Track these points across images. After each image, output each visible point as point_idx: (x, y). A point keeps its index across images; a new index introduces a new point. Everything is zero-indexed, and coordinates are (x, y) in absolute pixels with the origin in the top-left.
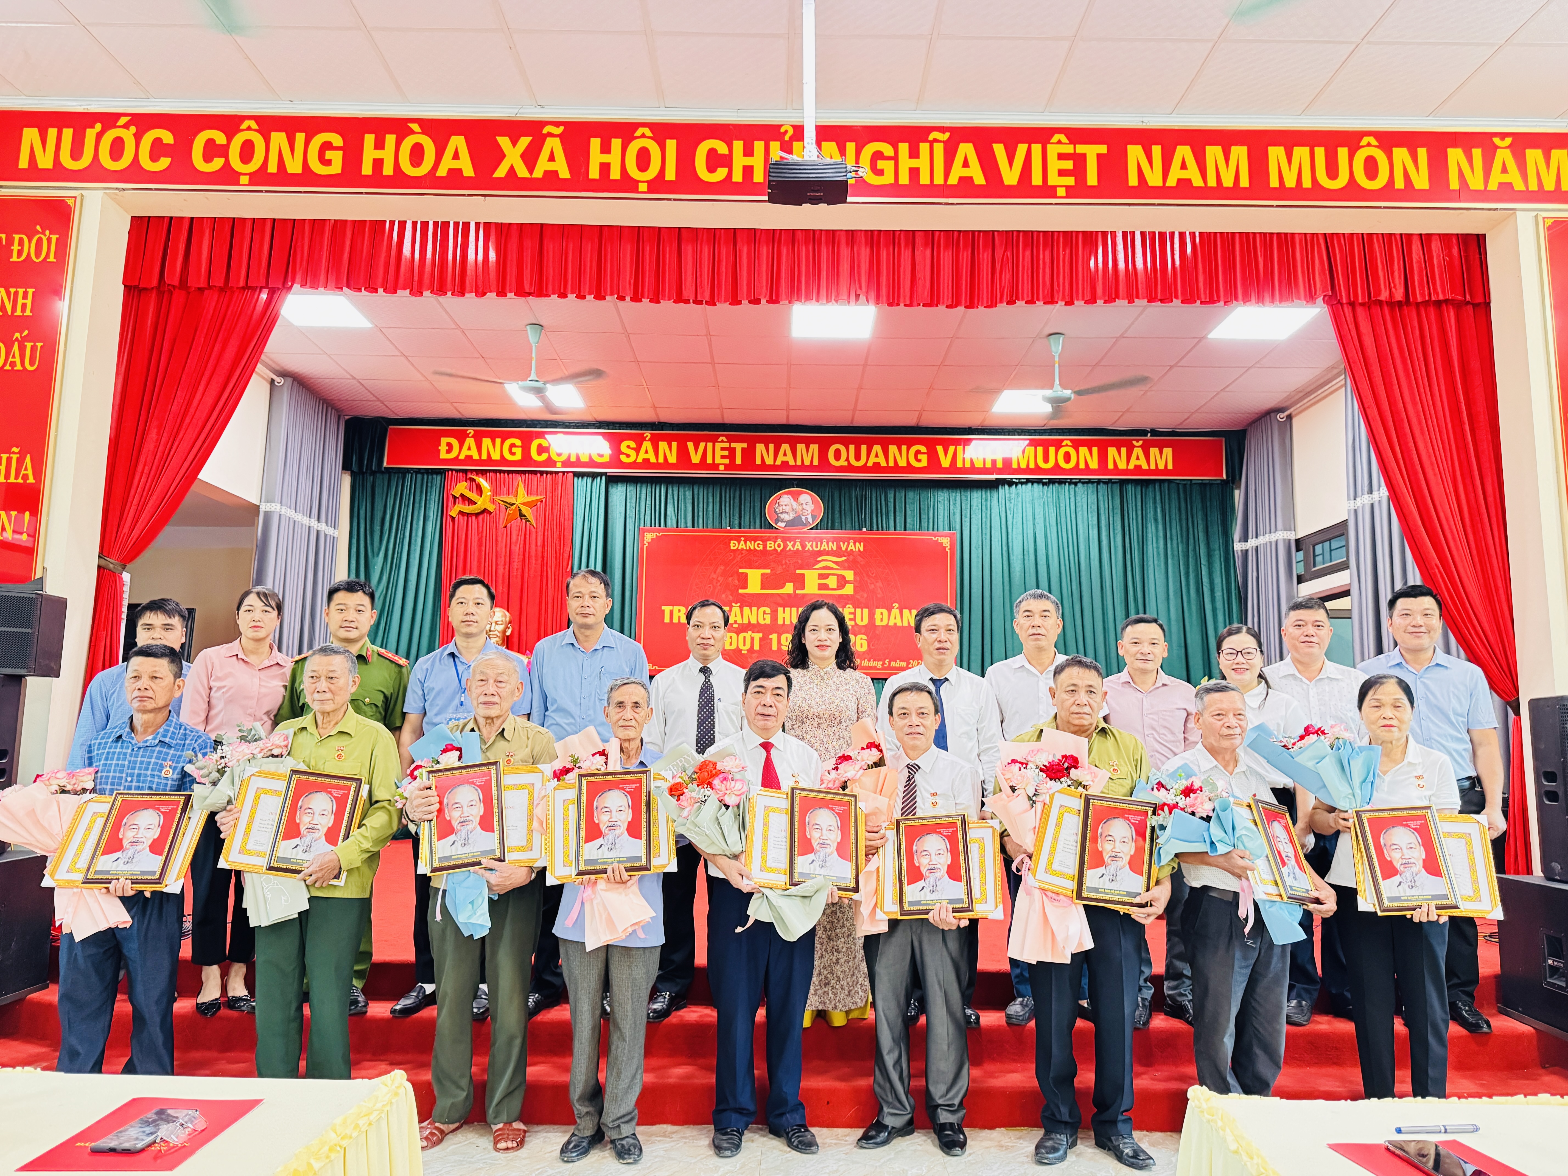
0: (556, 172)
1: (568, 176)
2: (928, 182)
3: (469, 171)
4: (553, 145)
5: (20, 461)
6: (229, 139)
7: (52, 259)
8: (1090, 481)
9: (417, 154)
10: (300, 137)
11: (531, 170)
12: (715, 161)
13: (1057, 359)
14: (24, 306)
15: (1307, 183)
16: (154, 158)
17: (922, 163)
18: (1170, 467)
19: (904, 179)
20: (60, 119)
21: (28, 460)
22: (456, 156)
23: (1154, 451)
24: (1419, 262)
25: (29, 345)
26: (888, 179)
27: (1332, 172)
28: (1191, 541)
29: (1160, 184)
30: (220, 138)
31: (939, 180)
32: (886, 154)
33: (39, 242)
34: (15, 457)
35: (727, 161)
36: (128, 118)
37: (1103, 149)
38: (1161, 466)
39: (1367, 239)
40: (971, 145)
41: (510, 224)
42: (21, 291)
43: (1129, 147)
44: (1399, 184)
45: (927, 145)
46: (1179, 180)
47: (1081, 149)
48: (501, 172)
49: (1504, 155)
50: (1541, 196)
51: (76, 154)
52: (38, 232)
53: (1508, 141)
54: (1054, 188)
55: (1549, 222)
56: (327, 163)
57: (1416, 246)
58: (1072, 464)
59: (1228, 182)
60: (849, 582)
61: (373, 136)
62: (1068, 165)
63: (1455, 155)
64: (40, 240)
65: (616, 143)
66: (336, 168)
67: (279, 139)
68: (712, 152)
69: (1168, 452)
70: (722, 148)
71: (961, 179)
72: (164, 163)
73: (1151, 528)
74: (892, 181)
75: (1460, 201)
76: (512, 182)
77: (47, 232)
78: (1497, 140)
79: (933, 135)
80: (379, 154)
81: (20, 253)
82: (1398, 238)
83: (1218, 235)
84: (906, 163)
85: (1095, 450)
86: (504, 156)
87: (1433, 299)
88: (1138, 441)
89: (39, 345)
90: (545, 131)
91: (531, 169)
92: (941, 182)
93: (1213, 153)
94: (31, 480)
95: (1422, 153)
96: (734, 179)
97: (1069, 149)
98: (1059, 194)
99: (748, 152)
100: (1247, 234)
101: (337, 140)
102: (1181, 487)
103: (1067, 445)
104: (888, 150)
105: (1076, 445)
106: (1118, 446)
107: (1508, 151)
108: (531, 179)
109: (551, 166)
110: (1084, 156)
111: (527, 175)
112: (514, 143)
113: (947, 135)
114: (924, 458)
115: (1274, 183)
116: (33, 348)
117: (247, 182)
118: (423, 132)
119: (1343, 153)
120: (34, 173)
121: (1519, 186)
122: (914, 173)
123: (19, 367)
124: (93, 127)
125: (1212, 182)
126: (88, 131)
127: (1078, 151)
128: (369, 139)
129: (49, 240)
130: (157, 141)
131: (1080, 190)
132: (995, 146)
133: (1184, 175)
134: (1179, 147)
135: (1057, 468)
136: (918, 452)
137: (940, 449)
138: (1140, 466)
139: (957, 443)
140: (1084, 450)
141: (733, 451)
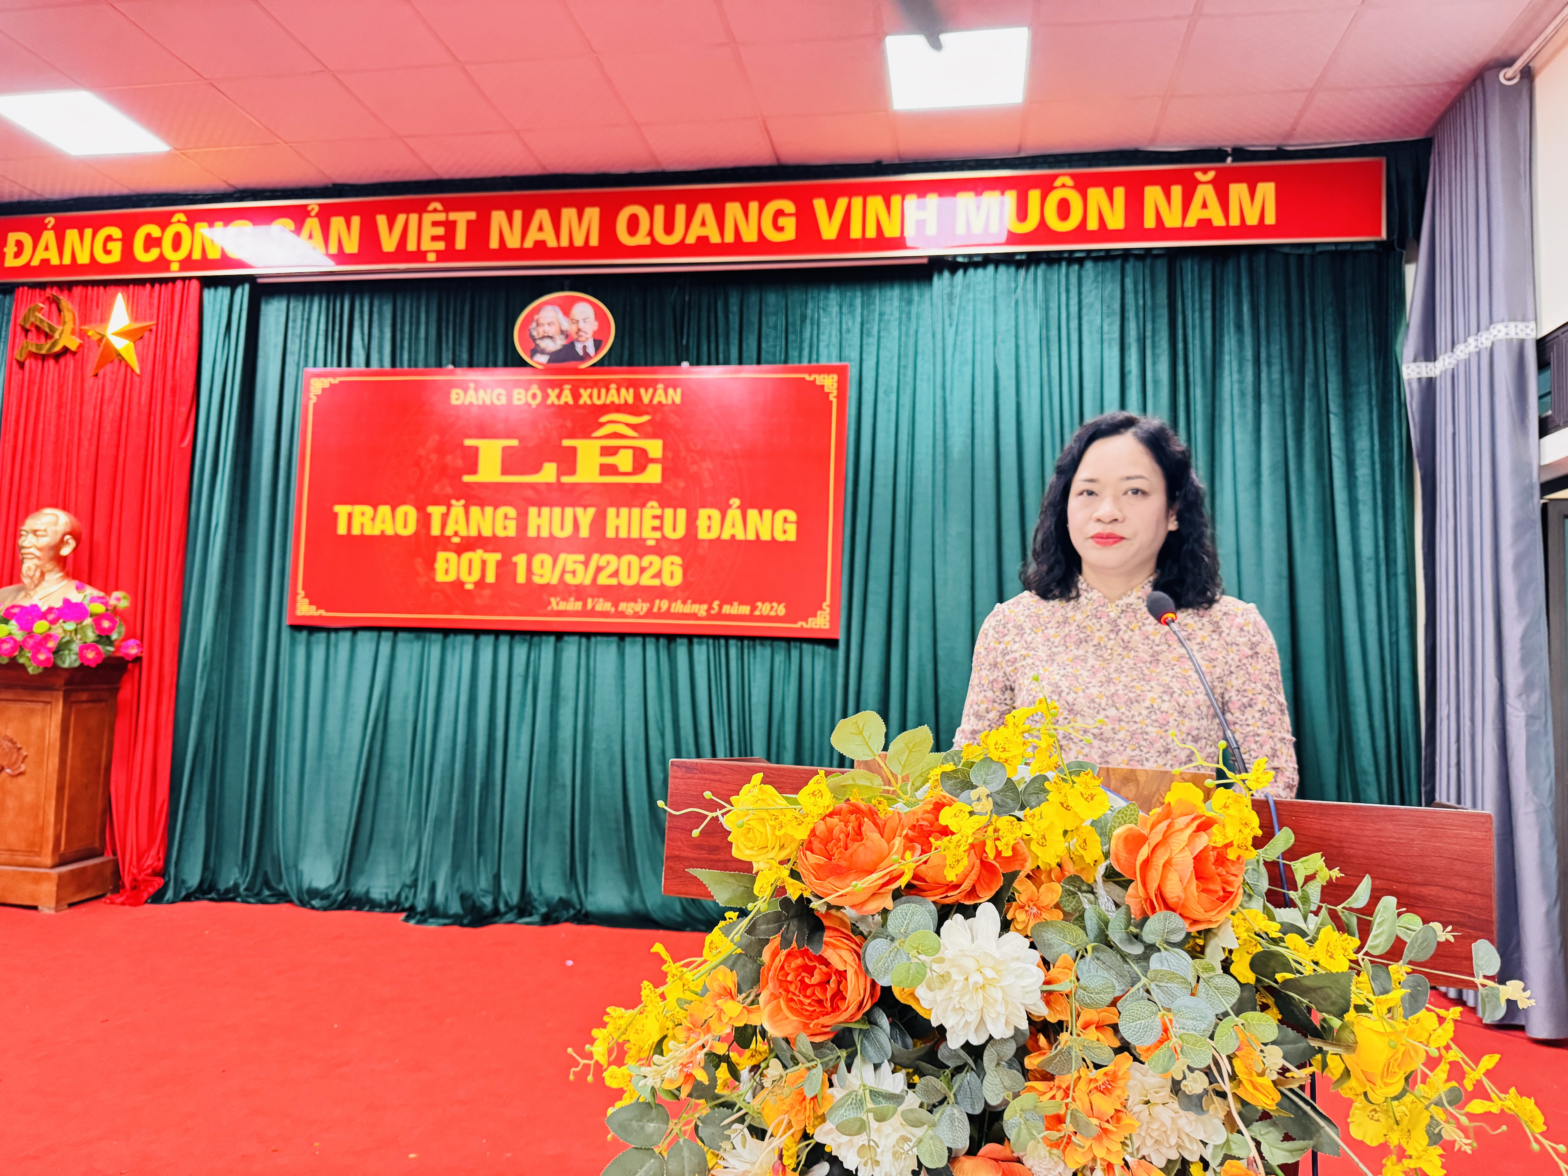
8: (1108, 256)
18: (1270, 219)
23: (1238, 191)
28: (1310, 366)
38: (1252, 220)
58: (1072, 223)
60: (653, 461)
69: (1267, 190)
73: (1230, 343)
85: (1119, 193)
88: (1205, 171)
102: (1293, 262)
103: (1064, 186)
105: (1082, 186)
106: (1165, 182)
114: (790, 224)
135: (1043, 232)
136: (779, 213)
137: (820, 205)
138: (1209, 221)
139: (850, 192)
140: (1097, 194)
141: (450, 226)
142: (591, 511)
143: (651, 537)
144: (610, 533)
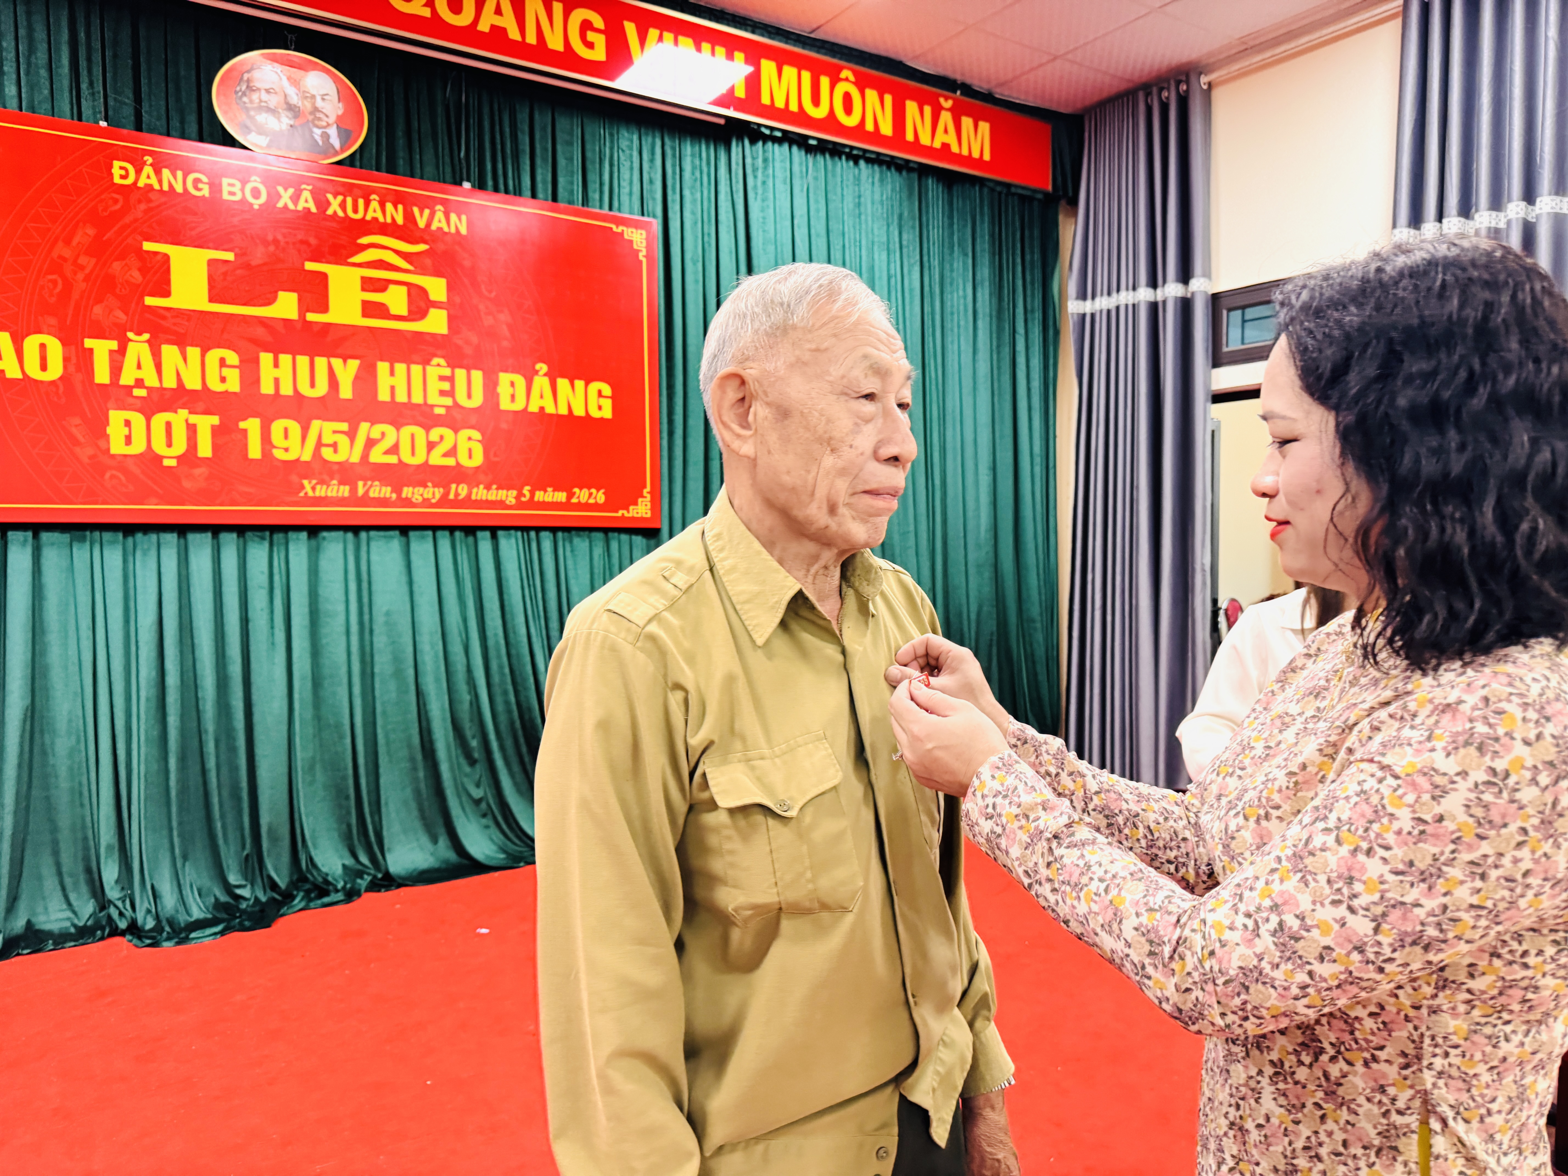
18: (987, 157)
23: (967, 124)
38: (976, 153)
58: (855, 120)
60: (437, 305)
69: (985, 129)
85: (888, 98)
88: (945, 98)
103: (847, 79)
105: (861, 85)
114: (598, 40)
135: (831, 121)
136: (587, 25)
137: (631, 29)
138: (948, 145)
139: (664, 25)
140: (872, 96)
142: (354, 365)
143: (440, 404)
144: (384, 395)
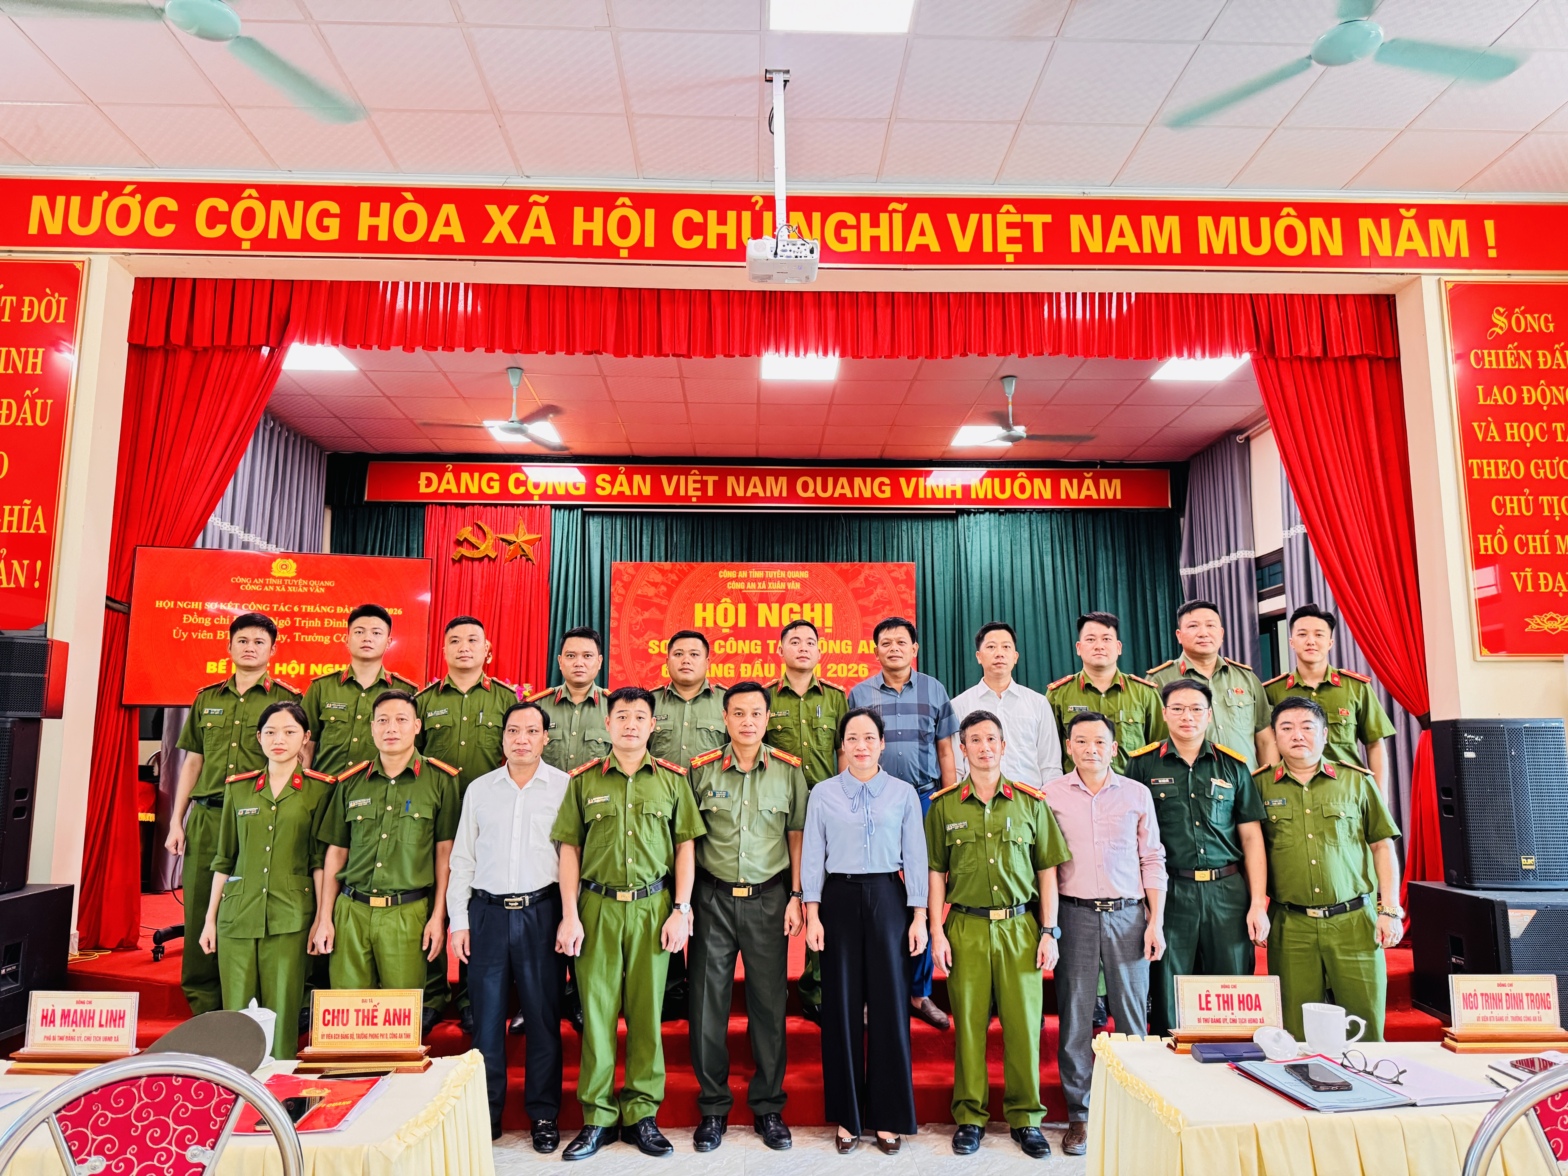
0: (542, 239)
1: (553, 242)
2: (888, 249)
3: (459, 238)
4: (539, 212)
5: (32, 513)
6: (231, 208)
7: (61, 320)
8: (1043, 511)
9: (410, 222)
10: (299, 205)
11: (518, 237)
12: (691, 228)
13: (1010, 400)
14: (34, 365)
15: (1233, 250)
16: (159, 224)
17: (882, 232)
19: (866, 247)
20: (68, 188)
21: (39, 512)
22: (447, 223)
24: (1335, 320)
25: (39, 402)
26: (851, 246)
27: (1256, 241)
28: (1138, 567)
29: (1101, 250)
30: (222, 205)
31: (898, 247)
32: (849, 223)
33: (49, 303)
34: (26, 509)
35: (701, 229)
36: (134, 187)
37: (1048, 218)
39: (1289, 299)
40: (927, 215)
41: (498, 285)
42: (31, 350)
43: (1072, 217)
44: (1316, 251)
45: (887, 215)
46: (1118, 247)
47: (1028, 218)
48: (490, 238)
49: (1409, 225)
50: (1443, 262)
51: (84, 221)
52: (48, 295)
53: (1413, 212)
54: (1004, 254)
55: (1450, 286)
56: (325, 229)
57: (1333, 306)
59: (1162, 249)
61: (368, 204)
62: (1016, 233)
63: (1366, 225)
64: (49, 302)
65: (598, 212)
66: (333, 234)
67: (279, 206)
68: (688, 221)
70: (697, 217)
71: (918, 246)
72: (169, 229)
73: (1101, 555)
74: (855, 248)
75: (1370, 267)
76: (500, 248)
77: (57, 295)
78: (1403, 211)
79: (893, 206)
80: (374, 221)
81: (30, 314)
82: (1317, 297)
83: (1153, 296)
84: (867, 232)
85: (1048, 481)
86: (492, 223)
87: (1349, 354)
88: (1088, 473)
89: (49, 402)
90: (531, 200)
91: (518, 234)
92: (900, 249)
93: (1148, 222)
94: (43, 530)
95: (1336, 222)
96: (709, 247)
97: (1017, 218)
98: (1008, 260)
99: (722, 221)
100: (1180, 294)
101: (334, 208)
102: (1129, 517)
103: (1022, 477)
104: (850, 219)
105: (1030, 477)
106: (1070, 478)
107: (1413, 221)
108: (519, 245)
109: (537, 233)
110: (1030, 225)
111: (515, 242)
112: (502, 212)
113: (905, 205)
114: (887, 489)
115: (1204, 250)
116: (44, 405)
117: (249, 248)
118: (416, 201)
119: (1265, 222)
120: (43, 239)
121: (1423, 253)
122: (875, 240)
123: (30, 423)
124: (100, 195)
125: (1147, 249)
126: (96, 199)
127: (1025, 220)
128: (365, 207)
129: (58, 302)
130: (162, 209)
131: (1026, 257)
132: (949, 216)
133: (1122, 242)
134: (1117, 217)
135: (1013, 498)
136: (882, 484)
137: (903, 481)
138: (1091, 496)
139: (919, 475)
140: (1038, 482)
141: (704, 484)
